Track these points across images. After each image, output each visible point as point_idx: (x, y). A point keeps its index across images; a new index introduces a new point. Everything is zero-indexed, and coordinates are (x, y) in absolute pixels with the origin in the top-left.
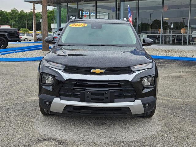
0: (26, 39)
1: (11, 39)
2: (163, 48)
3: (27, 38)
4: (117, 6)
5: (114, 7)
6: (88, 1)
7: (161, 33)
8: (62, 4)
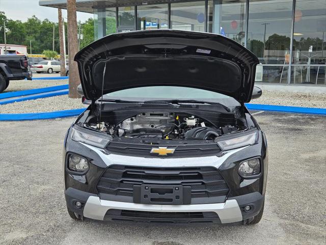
0: (50, 70)
1: (12, 75)
2: (294, 91)
3: (52, 69)
4: (208, 12)
5: (202, 14)
6: (155, 4)
7: (290, 63)
8: (107, 9)
